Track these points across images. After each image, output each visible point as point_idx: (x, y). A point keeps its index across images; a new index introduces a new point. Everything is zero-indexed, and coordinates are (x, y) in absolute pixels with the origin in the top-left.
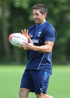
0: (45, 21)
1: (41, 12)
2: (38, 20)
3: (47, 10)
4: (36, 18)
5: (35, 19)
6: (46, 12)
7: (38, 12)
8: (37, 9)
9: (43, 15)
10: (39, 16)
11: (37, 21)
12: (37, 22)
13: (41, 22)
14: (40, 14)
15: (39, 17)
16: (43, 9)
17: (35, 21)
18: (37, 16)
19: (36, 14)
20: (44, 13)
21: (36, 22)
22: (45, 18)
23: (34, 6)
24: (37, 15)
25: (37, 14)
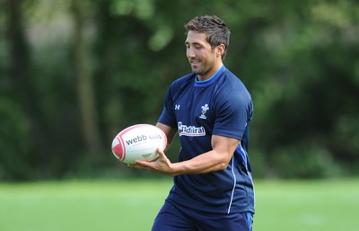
0: (220, 65)
1: (210, 39)
2: (200, 61)
3: (229, 32)
4: (194, 56)
5: (193, 58)
6: (226, 39)
7: (201, 39)
8: (200, 30)
9: (216, 50)
10: (202, 51)
11: (199, 65)
12: (197, 67)
13: (208, 68)
14: (208, 46)
15: (204, 56)
16: (218, 29)
17: (192, 64)
18: (197, 51)
19: (195, 44)
20: (219, 44)
21: (195, 67)
22: (220, 57)
23: (191, 24)
24: (197, 48)
25: (198, 46)
